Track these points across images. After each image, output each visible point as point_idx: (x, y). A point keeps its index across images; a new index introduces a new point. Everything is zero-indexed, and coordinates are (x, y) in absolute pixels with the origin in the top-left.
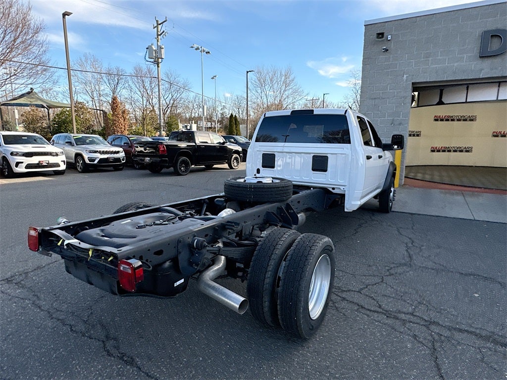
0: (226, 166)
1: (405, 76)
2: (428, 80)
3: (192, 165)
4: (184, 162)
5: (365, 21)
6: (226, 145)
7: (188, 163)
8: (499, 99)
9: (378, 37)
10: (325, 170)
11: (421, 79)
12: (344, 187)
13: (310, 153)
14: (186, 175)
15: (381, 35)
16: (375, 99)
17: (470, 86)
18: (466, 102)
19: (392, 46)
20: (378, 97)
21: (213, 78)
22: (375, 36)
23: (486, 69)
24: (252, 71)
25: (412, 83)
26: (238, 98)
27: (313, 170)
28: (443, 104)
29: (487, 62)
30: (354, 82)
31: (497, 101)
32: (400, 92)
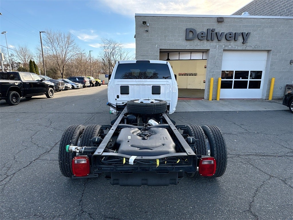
0: (44, 96)
1: (156, 45)
2: (166, 48)
3: (21, 97)
4: (14, 95)
5: (136, 14)
6: (43, 81)
7: (18, 95)
8: (191, 59)
9: (143, 24)
10: (160, 94)
11: (164, 47)
12: (169, 102)
13: (150, 85)
14: (17, 104)
15: (144, 23)
16: (143, 56)
17: (180, 52)
18: (179, 60)
19: (149, 29)
20: (144, 55)
21: (3, 33)
22: (142, 23)
23: (189, 45)
24: (44, 32)
25: (160, 49)
26: (23, 49)
27: (153, 94)
28: (169, 60)
29: (188, 43)
30: (104, 45)
31: (191, 60)
32: (155, 53)
